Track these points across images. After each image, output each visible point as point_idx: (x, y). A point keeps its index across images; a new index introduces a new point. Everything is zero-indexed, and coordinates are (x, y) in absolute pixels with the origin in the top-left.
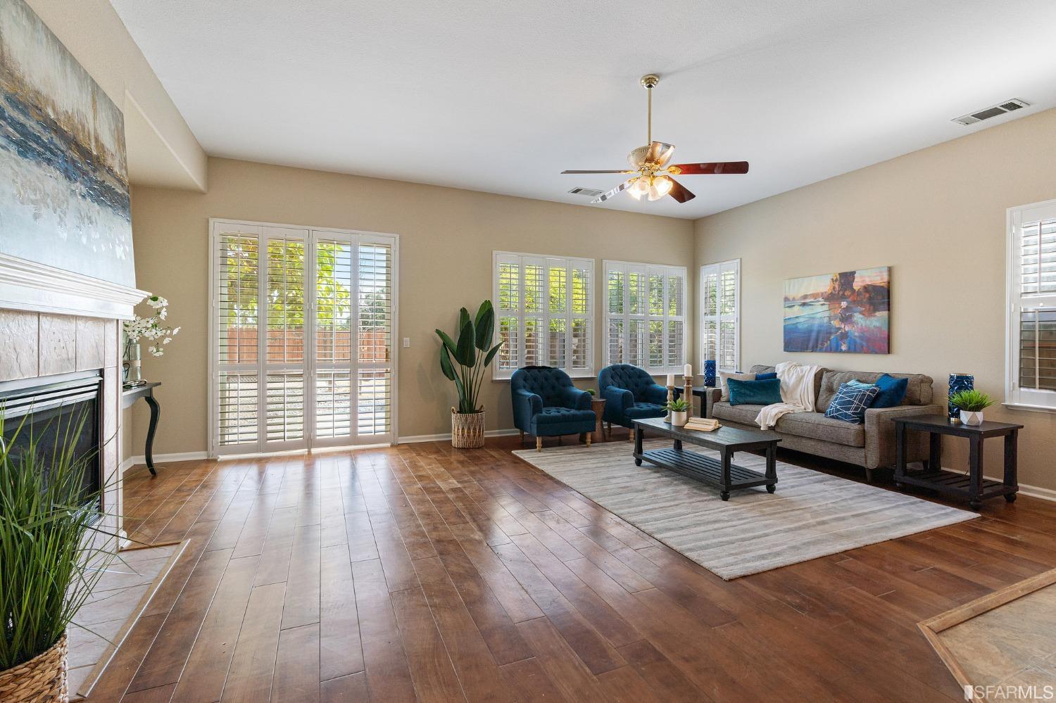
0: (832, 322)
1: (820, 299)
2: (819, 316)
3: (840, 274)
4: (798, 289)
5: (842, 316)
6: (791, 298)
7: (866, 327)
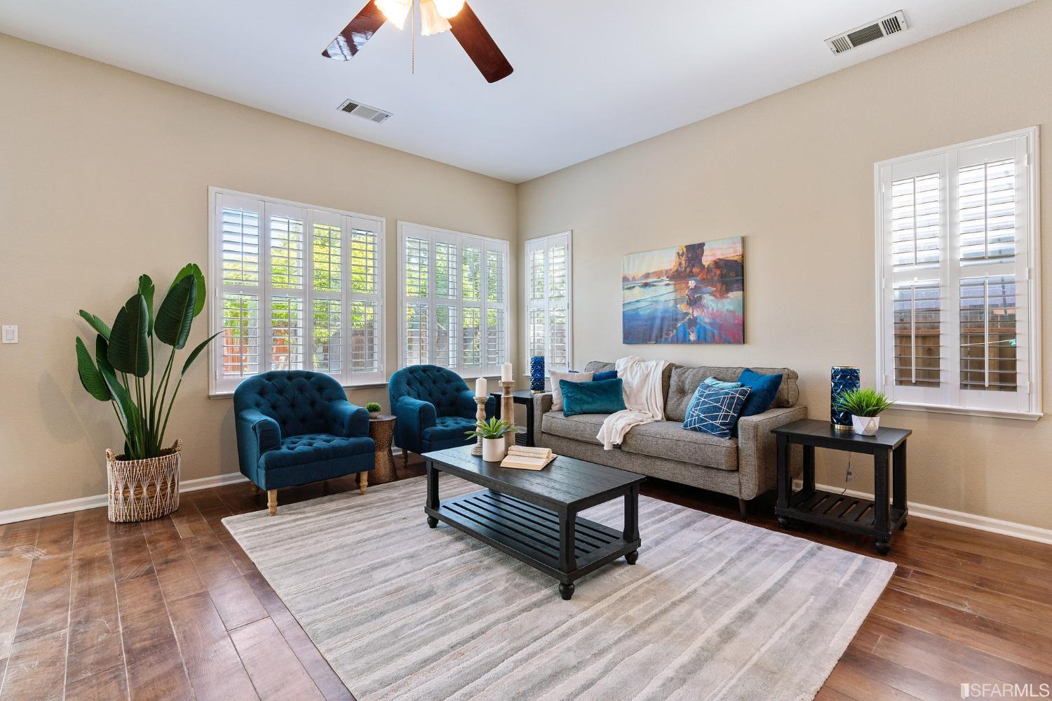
0: (678, 306)
1: (665, 278)
2: (662, 299)
3: (686, 247)
4: (638, 269)
5: (689, 298)
6: (630, 278)
7: (717, 311)
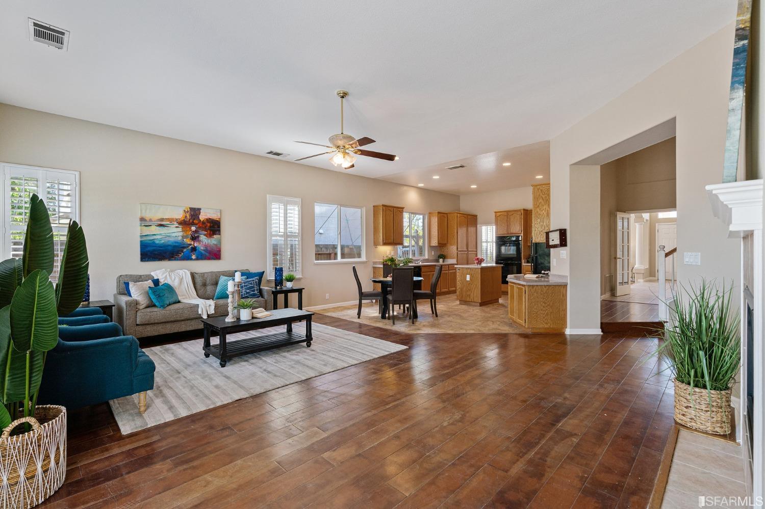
0: (185, 240)
1: (175, 223)
5: (192, 236)
6: (148, 219)
